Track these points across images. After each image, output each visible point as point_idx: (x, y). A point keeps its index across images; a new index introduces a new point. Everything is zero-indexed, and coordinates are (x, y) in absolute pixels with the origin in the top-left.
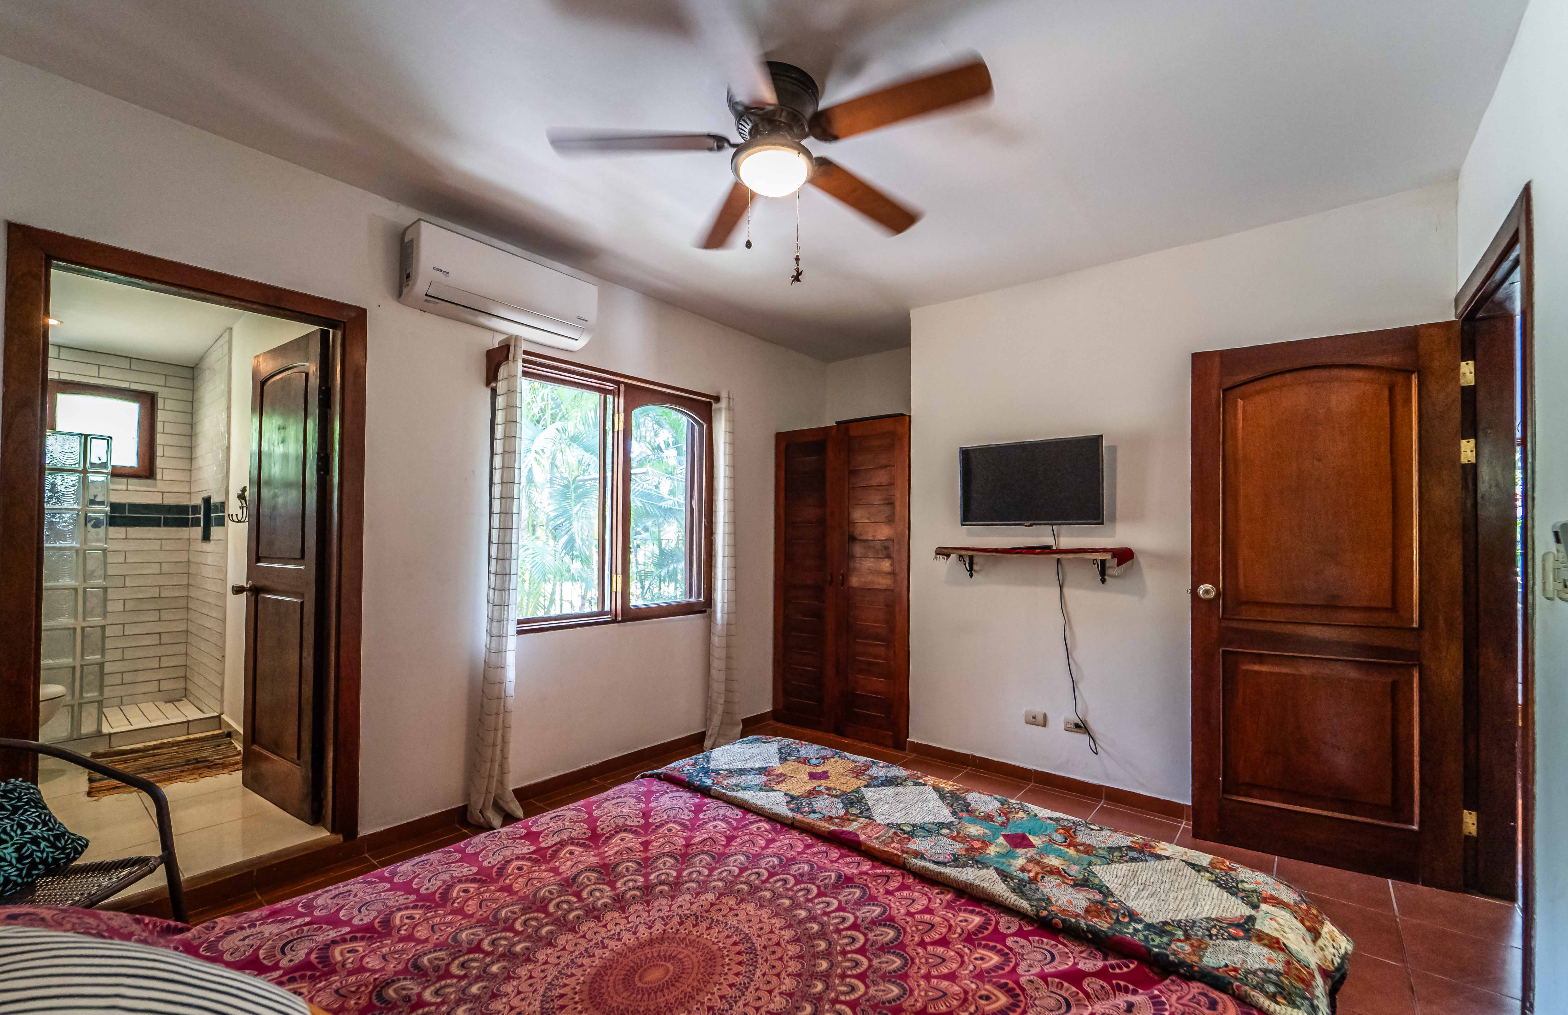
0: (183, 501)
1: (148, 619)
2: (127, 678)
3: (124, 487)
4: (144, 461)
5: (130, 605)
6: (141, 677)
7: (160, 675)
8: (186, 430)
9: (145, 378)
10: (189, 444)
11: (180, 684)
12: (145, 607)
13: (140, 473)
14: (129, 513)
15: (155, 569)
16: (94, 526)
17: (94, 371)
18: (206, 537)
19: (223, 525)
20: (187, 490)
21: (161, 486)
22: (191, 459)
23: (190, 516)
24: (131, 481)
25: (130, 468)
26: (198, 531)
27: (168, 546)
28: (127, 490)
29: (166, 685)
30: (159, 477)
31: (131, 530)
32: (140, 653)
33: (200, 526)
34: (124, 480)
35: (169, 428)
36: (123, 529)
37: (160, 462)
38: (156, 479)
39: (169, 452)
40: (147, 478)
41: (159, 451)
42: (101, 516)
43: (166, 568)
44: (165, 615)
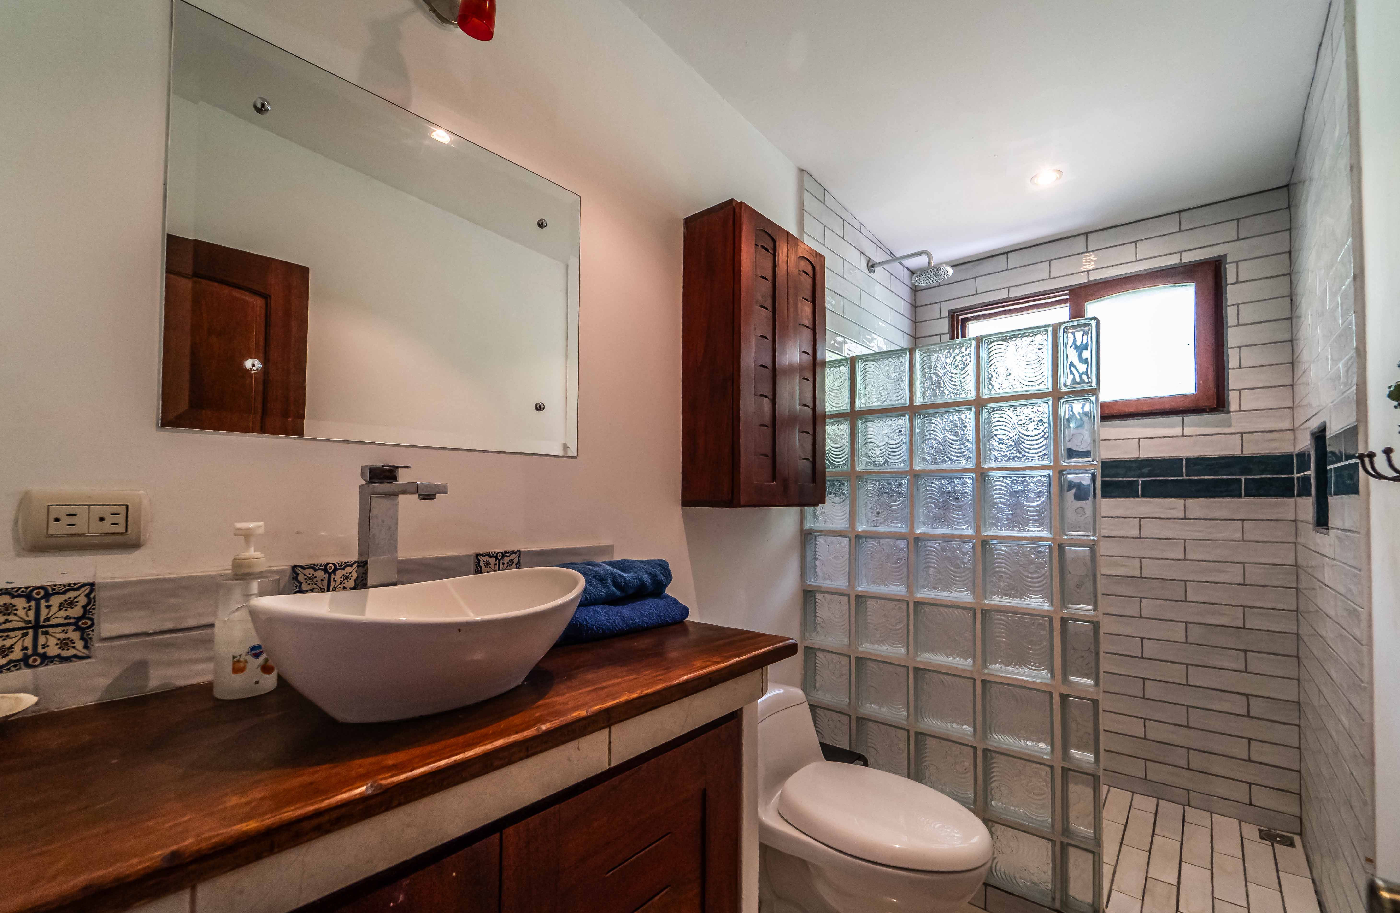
0: (1282, 446)
1: (1226, 664)
2: (1197, 761)
3: (1178, 431)
4: (1205, 381)
5: (1196, 634)
6: (1218, 766)
7: (1250, 773)
8: (1280, 309)
9: (1202, 237)
10: (1287, 336)
11: (1289, 806)
12: (1221, 641)
13: (1202, 404)
14: (1187, 476)
15: (1234, 574)
16: (1078, 497)
17: (1128, 253)
18: (1322, 521)
19: (1354, 490)
20: (1287, 425)
21: (1238, 422)
22: (1293, 364)
23: (1296, 476)
24: (1189, 419)
25: (1185, 396)
26: (1307, 505)
27: (1253, 532)
28: (1183, 436)
29: (1262, 798)
30: (1233, 406)
31: (1192, 503)
32: (1217, 723)
33: (1309, 495)
34: (1178, 419)
35: (1248, 314)
36: (1179, 502)
37: (1234, 380)
38: (1229, 412)
39: (1249, 357)
40: (1213, 410)
41: (1233, 360)
42: (1085, 479)
43: (1254, 575)
44: (1256, 663)
